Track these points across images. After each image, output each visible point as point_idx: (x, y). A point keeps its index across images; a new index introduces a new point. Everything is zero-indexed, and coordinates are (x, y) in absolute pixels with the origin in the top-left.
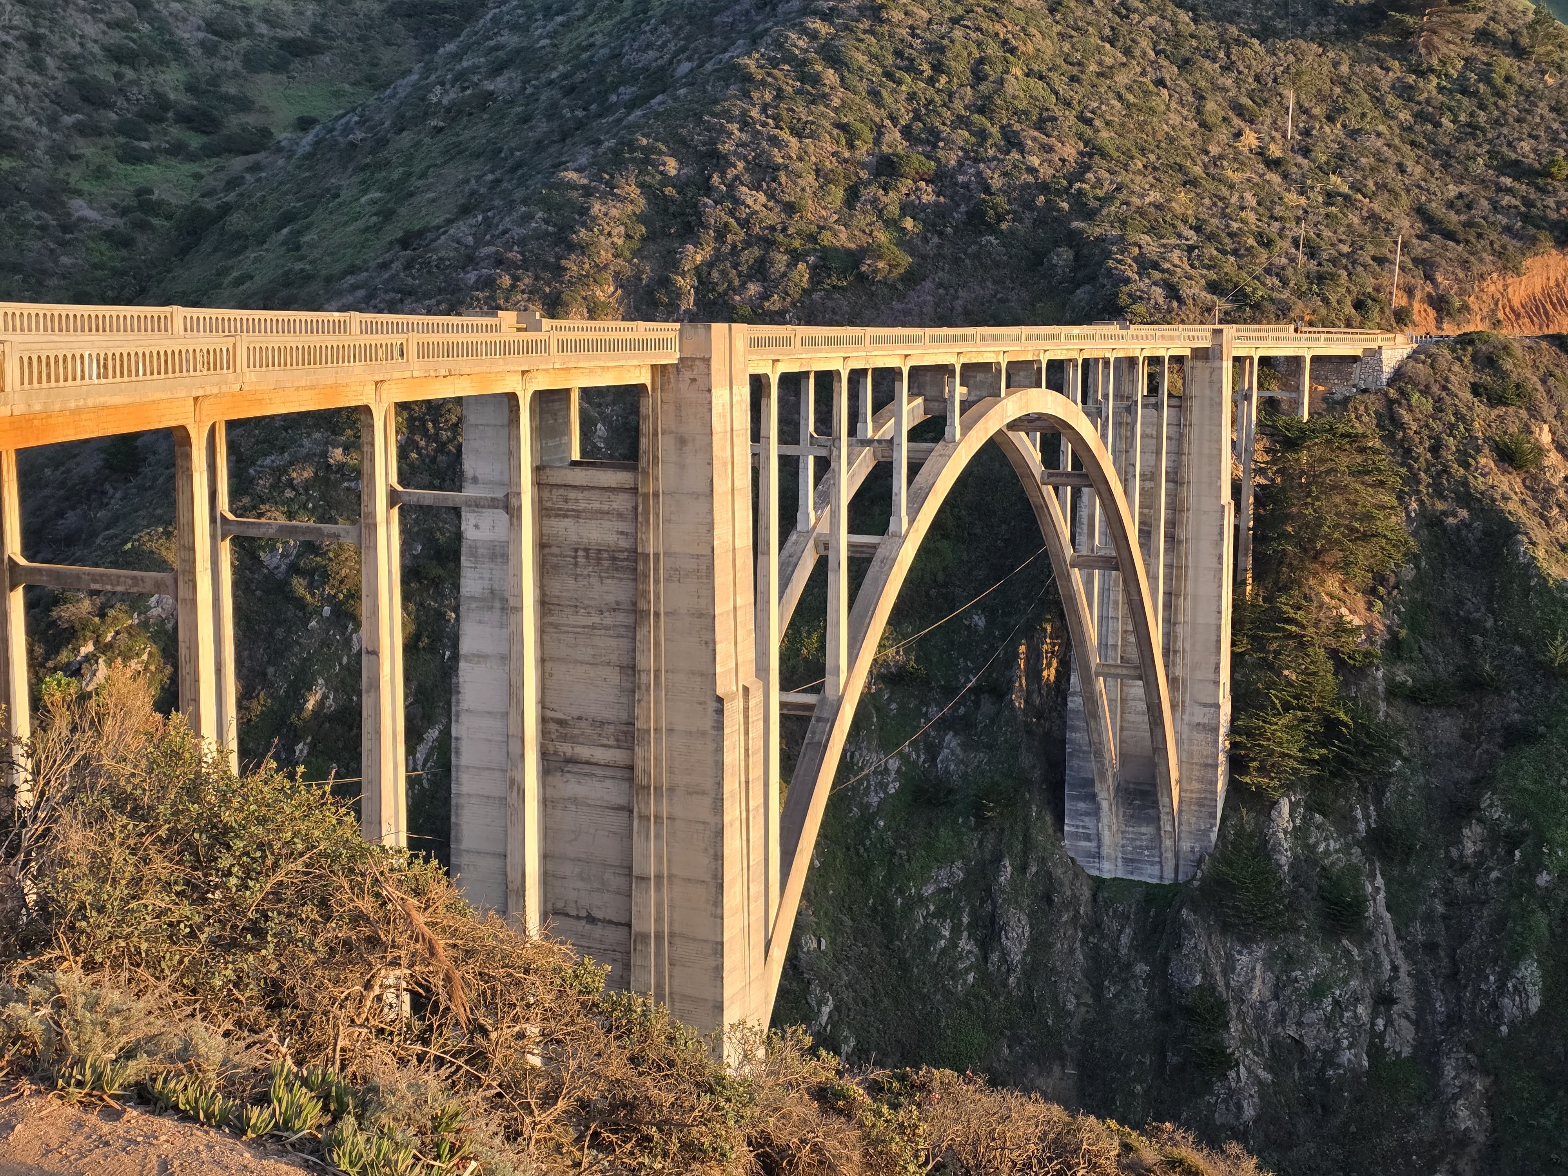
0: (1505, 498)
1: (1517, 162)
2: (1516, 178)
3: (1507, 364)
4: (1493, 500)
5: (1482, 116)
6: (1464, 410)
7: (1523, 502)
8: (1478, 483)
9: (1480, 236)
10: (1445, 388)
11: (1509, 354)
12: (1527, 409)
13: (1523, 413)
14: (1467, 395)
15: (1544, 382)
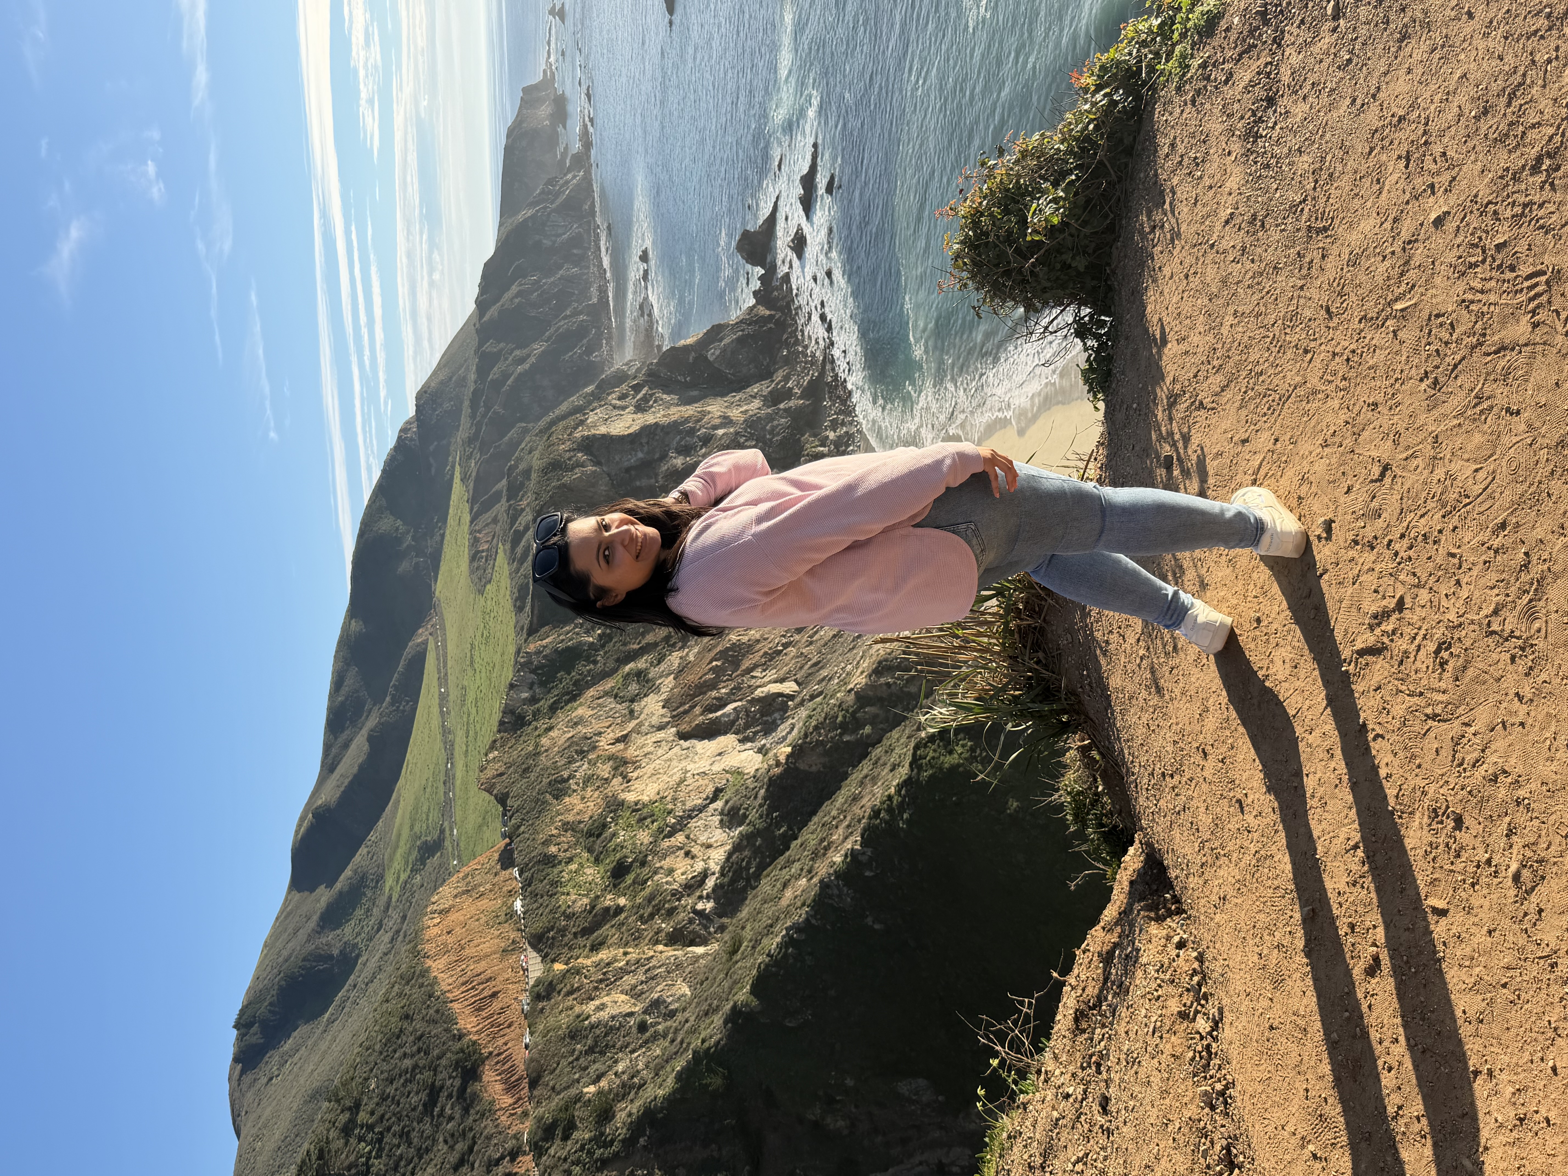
0: (630, 1115)
1: (425, 1105)
2: (435, 1105)
3: (549, 1118)
4: (631, 1122)
5: (395, 1128)
6: (578, 1146)
7: (632, 1101)
8: (623, 1133)
9: (471, 1129)
10: (565, 1159)
11: (542, 1118)
12: (575, 1103)
13: (578, 1105)
14: (569, 1142)
15: (559, 1093)
